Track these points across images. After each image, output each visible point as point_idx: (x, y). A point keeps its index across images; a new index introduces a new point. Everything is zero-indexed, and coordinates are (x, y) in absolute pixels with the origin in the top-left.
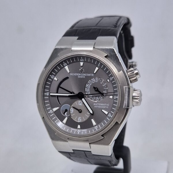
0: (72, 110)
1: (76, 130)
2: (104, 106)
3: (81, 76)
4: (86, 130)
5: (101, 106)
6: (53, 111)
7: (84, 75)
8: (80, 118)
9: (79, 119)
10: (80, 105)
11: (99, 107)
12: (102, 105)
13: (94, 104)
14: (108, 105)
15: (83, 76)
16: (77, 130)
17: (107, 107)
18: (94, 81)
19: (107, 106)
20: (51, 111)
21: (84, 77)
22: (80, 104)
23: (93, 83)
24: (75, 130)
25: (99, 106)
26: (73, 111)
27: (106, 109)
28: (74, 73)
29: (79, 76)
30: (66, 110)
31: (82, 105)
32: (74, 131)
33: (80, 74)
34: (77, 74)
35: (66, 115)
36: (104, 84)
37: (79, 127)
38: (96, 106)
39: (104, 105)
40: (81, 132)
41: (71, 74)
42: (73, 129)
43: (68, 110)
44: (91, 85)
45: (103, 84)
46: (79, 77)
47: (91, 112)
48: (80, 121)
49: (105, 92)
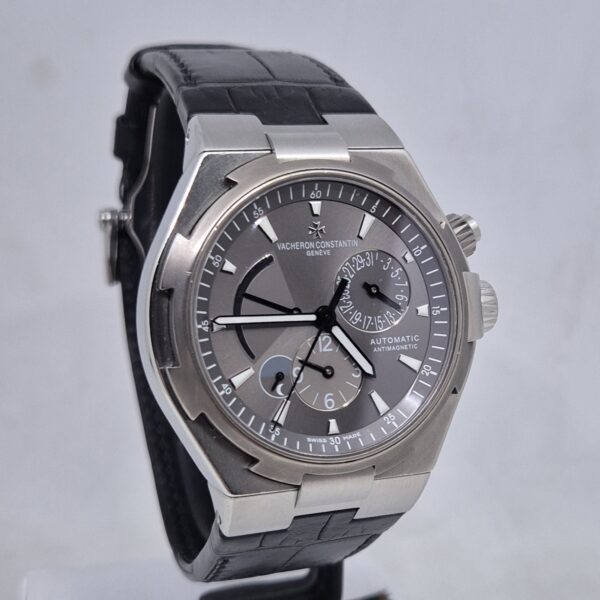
1: (325, 441)
2: (404, 343)
3: (316, 249)
4: (358, 434)
5: (395, 344)
7: (327, 244)
8: (330, 397)
9: (326, 401)
10: (325, 350)
11: (389, 349)
12: (397, 340)
13: (373, 342)
14: (415, 338)
15: (325, 249)
16: (329, 441)
17: (415, 347)
18: (360, 265)
19: (414, 342)
20: (225, 386)
21: (328, 252)
22: (323, 347)
23: (358, 269)
24: (322, 440)
25: (387, 345)
27: (410, 353)
28: (292, 241)
29: (311, 249)
30: (280, 377)
31: (331, 350)
32: (321, 444)
33: (312, 245)
34: (302, 245)
35: (281, 394)
36: (394, 270)
37: (334, 427)
38: (377, 346)
39: (403, 339)
40: (344, 442)
41: (283, 246)
42: (314, 440)
43: (286, 373)
44: (352, 277)
45: (390, 271)
46: (309, 254)
47: (368, 369)
48: (331, 409)
49: (400, 298)
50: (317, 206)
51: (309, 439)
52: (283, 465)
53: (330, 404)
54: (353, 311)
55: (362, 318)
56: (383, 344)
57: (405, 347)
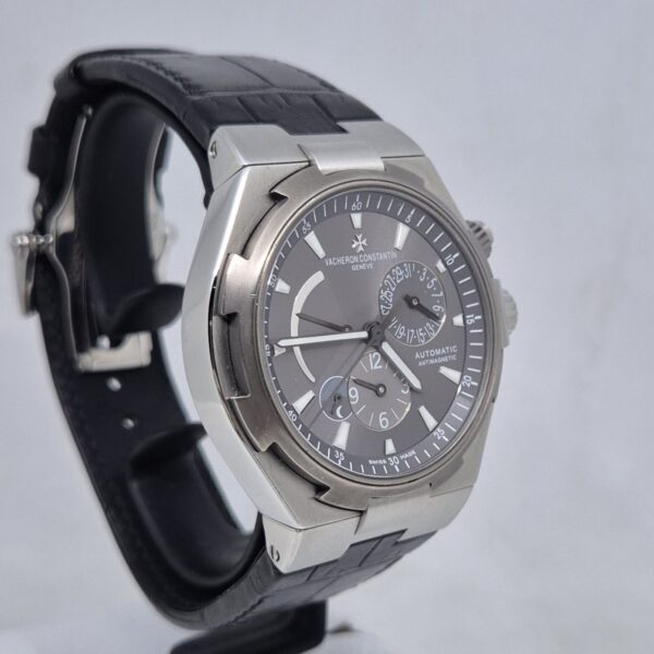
0: (354, 393)
1: (385, 462)
2: (443, 355)
3: (360, 263)
4: (413, 452)
5: (436, 357)
6: (295, 412)
7: (370, 257)
8: (383, 416)
9: (381, 421)
10: (376, 367)
11: (432, 361)
12: (438, 352)
13: (417, 356)
14: (454, 349)
15: (368, 263)
16: (388, 462)
17: (454, 357)
18: (400, 277)
19: (453, 353)
21: (370, 266)
22: (373, 365)
23: (398, 281)
24: (383, 462)
25: (430, 358)
26: (357, 395)
27: (449, 365)
28: (338, 256)
29: (355, 264)
31: (381, 367)
32: (382, 466)
33: (356, 259)
34: (347, 259)
35: (340, 416)
36: (429, 280)
37: (390, 447)
38: (421, 360)
39: (444, 351)
40: (402, 462)
41: (330, 262)
42: (375, 462)
43: (344, 395)
44: (393, 289)
45: (426, 282)
46: (354, 268)
47: (417, 384)
48: (386, 428)
49: (436, 308)
50: (357, 219)
51: (371, 462)
52: (354, 491)
53: (384, 423)
54: (397, 324)
55: (406, 332)
56: (426, 358)
57: (445, 359)
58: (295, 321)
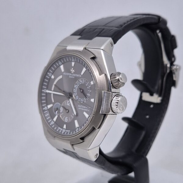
0: (62, 109)
1: (62, 130)
2: (86, 109)
4: (69, 131)
5: (84, 108)
6: (47, 108)
9: (66, 119)
10: (68, 105)
11: (82, 109)
12: (85, 107)
13: (79, 106)
15: (73, 76)
17: (89, 110)
18: (81, 83)
20: (46, 107)
25: (82, 108)
26: (62, 110)
28: (67, 73)
30: (57, 109)
31: (70, 105)
33: (71, 74)
34: (69, 74)
35: (57, 113)
37: (65, 127)
38: (80, 107)
40: (65, 132)
41: (64, 74)
42: (60, 128)
43: (59, 108)
44: (78, 85)
45: (87, 86)
46: (70, 77)
48: (66, 121)
49: (88, 95)
50: (73, 64)
51: (59, 128)
54: (76, 95)
55: (78, 98)
57: (86, 110)
58: (53, 86)
